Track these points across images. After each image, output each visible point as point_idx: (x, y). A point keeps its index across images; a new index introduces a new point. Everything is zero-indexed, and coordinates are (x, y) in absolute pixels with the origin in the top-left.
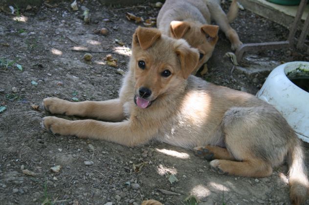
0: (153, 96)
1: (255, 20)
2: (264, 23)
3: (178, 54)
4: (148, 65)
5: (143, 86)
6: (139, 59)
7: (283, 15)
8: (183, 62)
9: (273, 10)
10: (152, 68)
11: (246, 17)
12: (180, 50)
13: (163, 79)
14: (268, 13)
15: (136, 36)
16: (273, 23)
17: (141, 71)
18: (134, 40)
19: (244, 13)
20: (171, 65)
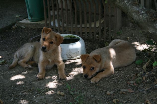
1: (31, 30)
2: (35, 30)
3: (56, 37)
7: (40, 25)
8: (58, 40)
9: (36, 24)
11: (27, 30)
14: (35, 26)
15: (43, 31)
16: (38, 28)
19: (26, 29)
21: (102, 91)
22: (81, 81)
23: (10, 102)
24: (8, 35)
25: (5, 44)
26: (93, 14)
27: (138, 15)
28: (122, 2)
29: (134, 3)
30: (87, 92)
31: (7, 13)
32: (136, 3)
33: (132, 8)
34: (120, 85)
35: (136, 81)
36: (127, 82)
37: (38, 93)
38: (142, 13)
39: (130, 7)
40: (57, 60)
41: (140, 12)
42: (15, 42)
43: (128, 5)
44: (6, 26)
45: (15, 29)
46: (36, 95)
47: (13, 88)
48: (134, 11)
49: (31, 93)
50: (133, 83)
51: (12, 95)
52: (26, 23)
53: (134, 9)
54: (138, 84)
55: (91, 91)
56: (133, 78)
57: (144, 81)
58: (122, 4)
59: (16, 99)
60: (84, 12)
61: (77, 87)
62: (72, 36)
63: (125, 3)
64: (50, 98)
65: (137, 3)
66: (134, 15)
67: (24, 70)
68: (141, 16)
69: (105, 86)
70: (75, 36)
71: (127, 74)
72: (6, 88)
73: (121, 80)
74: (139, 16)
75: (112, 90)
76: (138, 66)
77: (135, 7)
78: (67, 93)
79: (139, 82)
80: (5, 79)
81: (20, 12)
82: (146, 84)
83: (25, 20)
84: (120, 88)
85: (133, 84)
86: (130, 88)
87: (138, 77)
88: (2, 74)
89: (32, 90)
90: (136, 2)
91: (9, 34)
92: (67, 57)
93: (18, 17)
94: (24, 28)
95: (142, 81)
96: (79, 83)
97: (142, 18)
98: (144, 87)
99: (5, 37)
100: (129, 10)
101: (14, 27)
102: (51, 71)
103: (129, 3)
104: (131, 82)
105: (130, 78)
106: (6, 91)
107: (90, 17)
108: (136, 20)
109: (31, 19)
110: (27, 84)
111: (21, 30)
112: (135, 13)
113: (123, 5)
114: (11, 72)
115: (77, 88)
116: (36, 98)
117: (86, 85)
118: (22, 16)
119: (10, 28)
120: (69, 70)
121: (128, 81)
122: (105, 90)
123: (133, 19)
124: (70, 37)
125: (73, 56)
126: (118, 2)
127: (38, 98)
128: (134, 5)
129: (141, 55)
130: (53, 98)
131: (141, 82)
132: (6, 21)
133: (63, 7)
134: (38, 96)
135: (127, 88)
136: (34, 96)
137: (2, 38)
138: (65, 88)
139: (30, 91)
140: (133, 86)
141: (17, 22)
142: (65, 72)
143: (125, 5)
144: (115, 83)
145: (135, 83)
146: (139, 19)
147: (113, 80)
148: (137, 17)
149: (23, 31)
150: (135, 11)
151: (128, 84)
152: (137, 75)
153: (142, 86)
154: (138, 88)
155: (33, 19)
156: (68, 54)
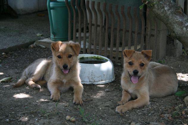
0: (69, 67)
4: (62, 56)
5: (63, 64)
6: (57, 55)
10: (64, 56)
11: (48, 50)
12: (71, 45)
13: (70, 59)
15: (52, 47)
17: (60, 59)
18: (52, 49)
19: (46, 49)
20: (70, 52)
21: (126, 122)
22: (101, 109)
23: (5, 123)
24: (23, 53)
25: (16, 63)
26: (128, 31)
27: (182, 27)
28: (161, 9)
29: (177, 11)
30: (106, 121)
31: (28, 31)
32: (179, 12)
33: (174, 18)
34: (150, 117)
35: (172, 115)
36: (160, 115)
37: (42, 116)
38: (186, 25)
39: (171, 16)
40: (74, 81)
41: (184, 23)
42: (29, 61)
43: (169, 13)
44: (23, 43)
45: (32, 48)
46: (39, 118)
47: (12, 108)
48: (176, 22)
49: (34, 115)
50: (168, 116)
51: (9, 115)
52: (47, 42)
53: (176, 19)
54: (175, 118)
55: (111, 121)
56: (169, 111)
57: (183, 115)
58: (162, 11)
59: (12, 121)
60: (117, 29)
61: (94, 114)
62: (99, 57)
63: (165, 10)
64: (56, 123)
65: (181, 11)
66: (175, 26)
67: (32, 90)
68: (185, 29)
69: (130, 117)
70: (102, 58)
71: (162, 106)
72: (4, 107)
73: (152, 112)
74: (182, 29)
75: (138, 122)
76: (178, 98)
77: (178, 17)
78: (79, 120)
79: (176, 116)
80: (5, 97)
81: (43, 31)
82: (184, 120)
83: (47, 39)
84: (150, 121)
85: (168, 118)
86: (163, 122)
87: (175, 110)
88: (3, 92)
89: (36, 112)
90: (179, 10)
91: (25, 53)
92: (89, 81)
93: (39, 36)
94: (44, 48)
95: (181, 115)
96: (98, 111)
97: (186, 32)
98: (181, 122)
99: (19, 56)
100: (170, 20)
101: (32, 46)
102: (64, 94)
103: (171, 10)
104: (166, 115)
105: (165, 110)
106: (3, 110)
107: (124, 35)
108: (178, 33)
109: (53, 37)
110: (31, 105)
111: (40, 50)
112: (178, 25)
113: (162, 13)
114: (15, 91)
115: (94, 116)
116: (38, 121)
117: (106, 113)
118: (44, 35)
119: (26, 46)
120: (88, 95)
121: (162, 113)
122: (130, 121)
123: (174, 32)
124: (96, 58)
125: (96, 81)
126: (156, 9)
127: (41, 122)
128: (176, 13)
129: (184, 87)
130: (60, 123)
131: (179, 116)
132: (24, 39)
133: (92, 21)
134: (42, 120)
135: (159, 122)
136: (37, 118)
137: (15, 56)
138: (78, 114)
139: (33, 113)
140: (167, 120)
141: (36, 41)
142: (83, 97)
143: (165, 13)
144: (144, 114)
145: (170, 117)
146: (182, 33)
147: (142, 111)
148: (180, 30)
149: (42, 51)
150: (178, 21)
151: (161, 117)
152: (174, 108)
153: (180, 122)
154: (174, 123)
155: (56, 38)
156: (90, 77)
